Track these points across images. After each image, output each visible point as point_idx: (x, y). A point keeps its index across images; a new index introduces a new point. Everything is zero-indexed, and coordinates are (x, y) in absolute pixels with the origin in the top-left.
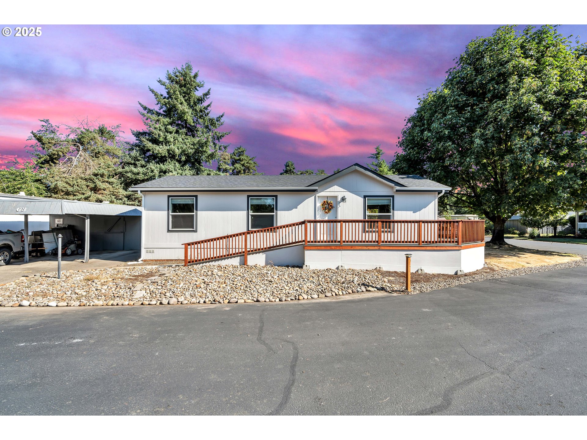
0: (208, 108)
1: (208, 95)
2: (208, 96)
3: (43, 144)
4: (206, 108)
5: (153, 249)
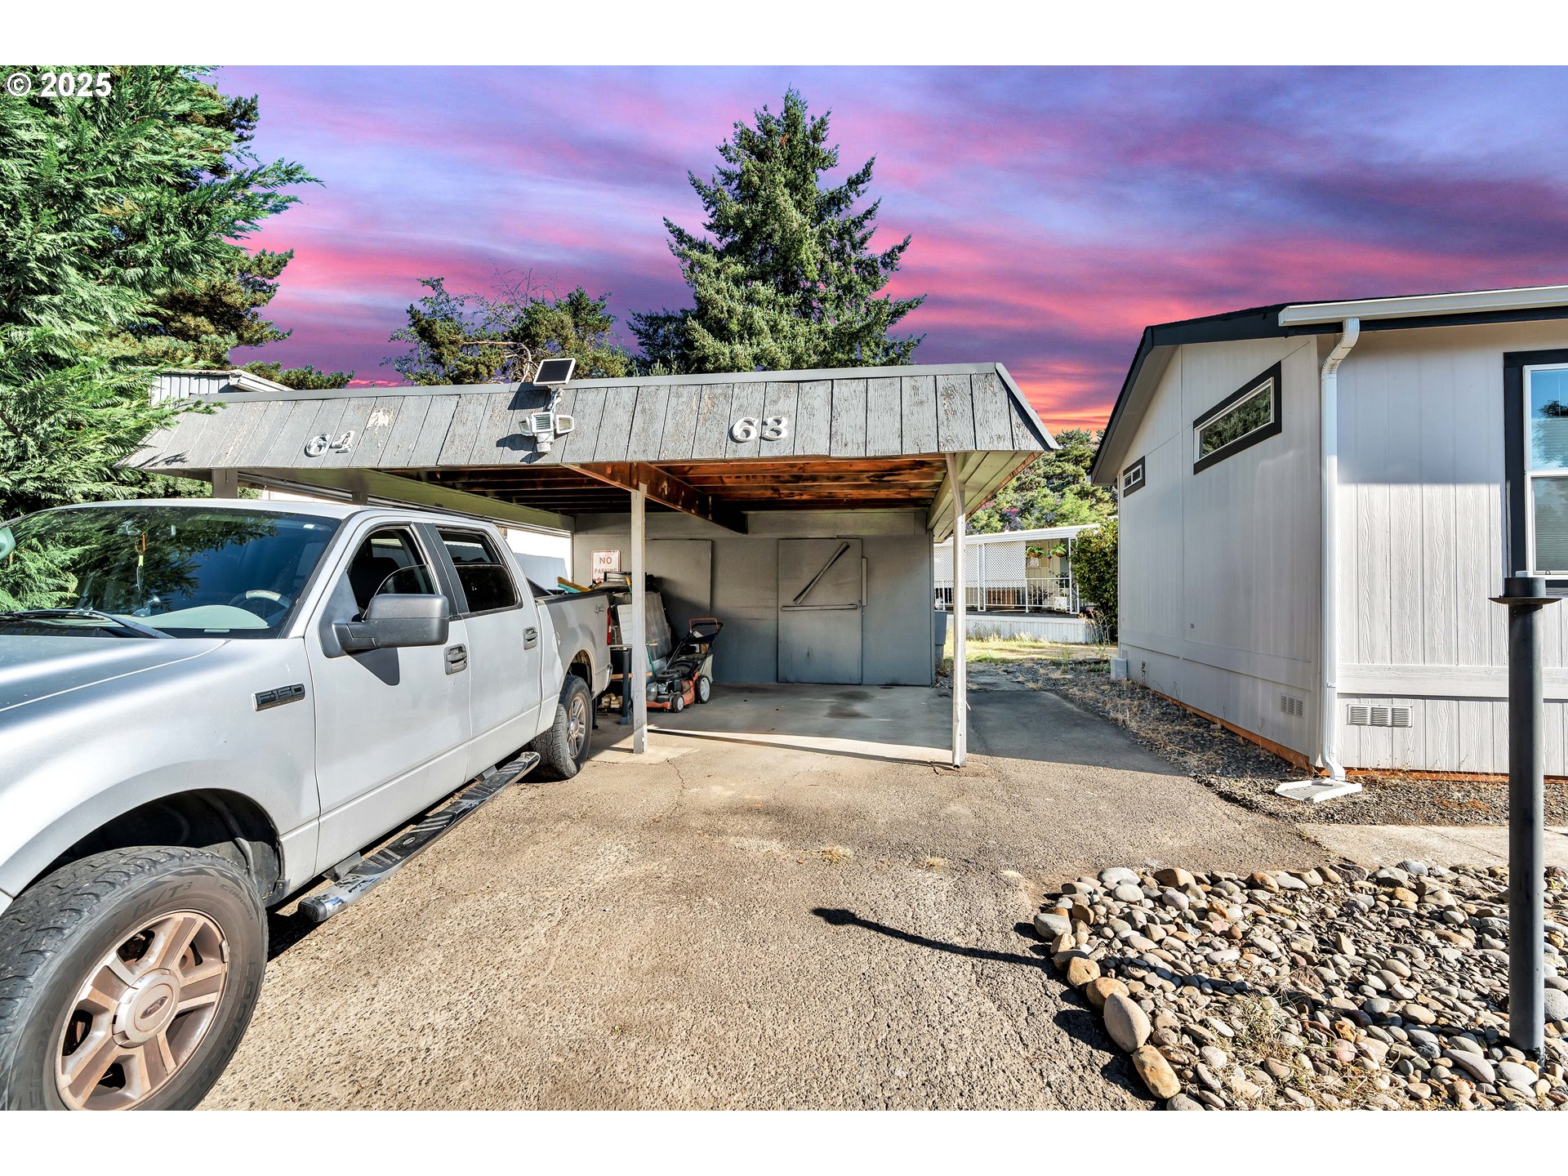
0: (866, 223)
1: (863, 182)
2: (861, 187)
3: (435, 345)
4: (858, 223)
5: (1398, 704)
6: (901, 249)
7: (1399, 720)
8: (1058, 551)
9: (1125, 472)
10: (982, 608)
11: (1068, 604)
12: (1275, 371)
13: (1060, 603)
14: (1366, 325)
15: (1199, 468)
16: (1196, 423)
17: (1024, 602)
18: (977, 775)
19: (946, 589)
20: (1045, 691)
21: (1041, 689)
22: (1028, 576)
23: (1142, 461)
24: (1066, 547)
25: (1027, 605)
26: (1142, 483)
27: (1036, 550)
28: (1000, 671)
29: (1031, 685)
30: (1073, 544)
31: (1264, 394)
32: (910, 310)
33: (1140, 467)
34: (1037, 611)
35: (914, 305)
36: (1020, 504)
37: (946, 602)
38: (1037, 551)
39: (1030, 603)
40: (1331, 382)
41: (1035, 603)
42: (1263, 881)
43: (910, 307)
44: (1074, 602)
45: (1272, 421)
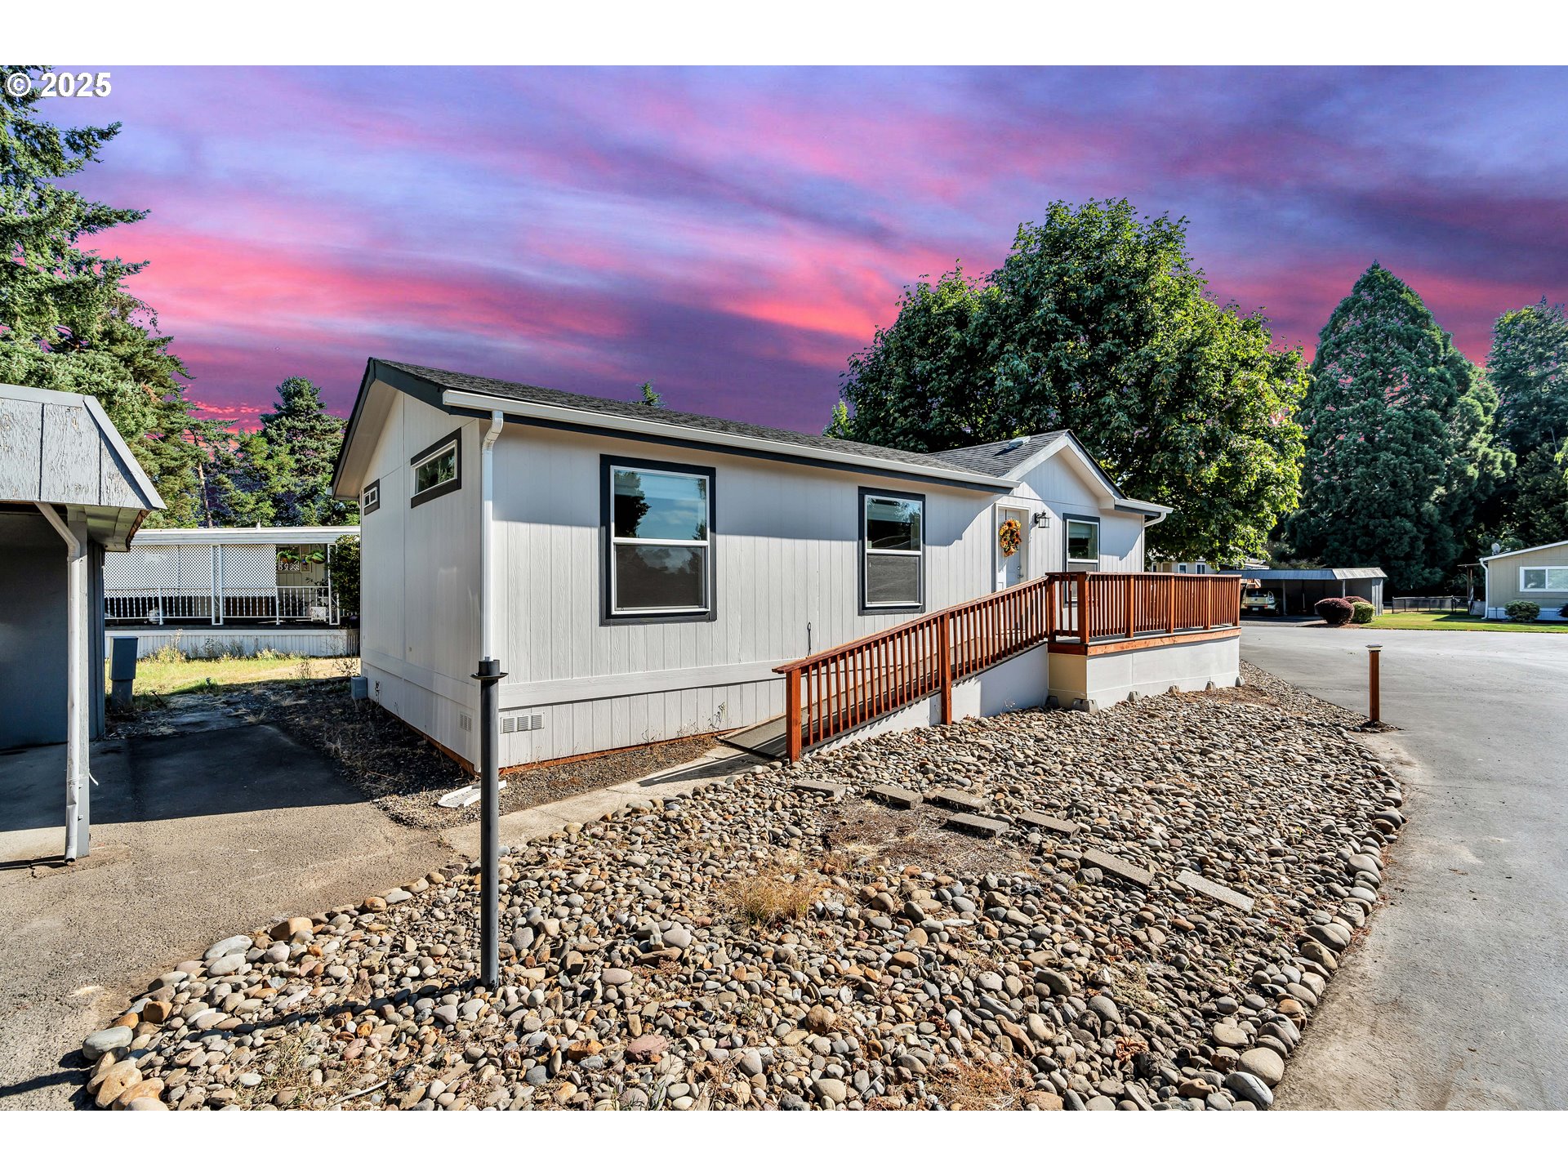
5: (536, 712)
6: (104, 135)
7: (536, 724)
8: (315, 557)
9: (366, 490)
10: (217, 620)
11: (327, 614)
12: (457, 435)
13: (318, 613)
14: (508, 417)
15: (415, 502)
16: (414, 460)
17: (274, 613)
18: (103, 863)
19: (164, 599)
20: (267, 724)
21: (263, 722)
22: (278, 584)
23: (377, 483)
24: (325, 553)
25: (278, 616)
26: (377, 505)
27: (288, 554)
28: (218, 704)
29: (251, 719)
30: (333, 552)
31: (450, 454)
32: (119, 223)
33: (375, 489)
34: (289, 624)
35: (126, 218)
36: (299, 490)
37: (165, 613)
38: (289, 557)
39: (281, 613)
40: (488, 456)
41: (288, 614)
42: (372, 904)
43: (121, 218)
44: (334, 612)
45: (455, 477)
